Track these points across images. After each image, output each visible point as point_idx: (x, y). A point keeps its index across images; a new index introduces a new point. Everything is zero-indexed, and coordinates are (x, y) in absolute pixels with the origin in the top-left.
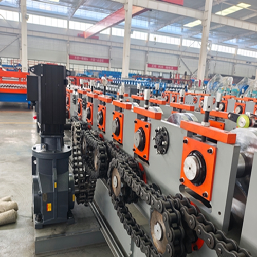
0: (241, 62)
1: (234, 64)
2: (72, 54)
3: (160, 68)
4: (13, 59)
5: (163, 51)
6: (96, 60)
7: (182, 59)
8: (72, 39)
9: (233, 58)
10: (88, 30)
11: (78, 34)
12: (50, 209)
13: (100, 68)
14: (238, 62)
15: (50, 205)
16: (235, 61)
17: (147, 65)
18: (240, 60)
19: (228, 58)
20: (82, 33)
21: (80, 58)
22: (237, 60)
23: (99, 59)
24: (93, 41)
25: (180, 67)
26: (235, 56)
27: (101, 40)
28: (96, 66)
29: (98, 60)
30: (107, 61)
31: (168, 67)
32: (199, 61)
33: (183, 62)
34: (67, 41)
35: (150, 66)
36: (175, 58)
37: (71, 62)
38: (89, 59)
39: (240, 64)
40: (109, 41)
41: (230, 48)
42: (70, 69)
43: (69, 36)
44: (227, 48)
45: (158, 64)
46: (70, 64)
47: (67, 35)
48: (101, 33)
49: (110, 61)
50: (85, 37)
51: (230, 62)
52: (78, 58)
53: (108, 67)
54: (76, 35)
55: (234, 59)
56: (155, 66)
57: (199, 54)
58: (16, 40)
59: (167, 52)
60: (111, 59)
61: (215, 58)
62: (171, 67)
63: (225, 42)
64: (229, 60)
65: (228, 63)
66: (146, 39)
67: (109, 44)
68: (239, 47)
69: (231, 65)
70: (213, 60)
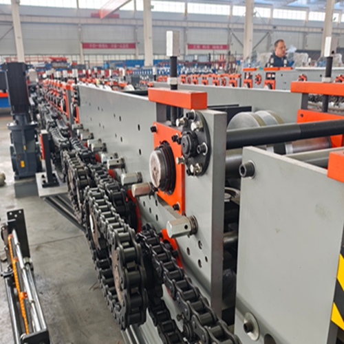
0: (315, 30)
1: (305, 33)
2: (85, 41)
3: (204, 49)
4: (9, 56)
5: (208, 25)
6: (119, 46)
7: (234, 33)
8: (83, 21)
9: (303, 25)
10: (104, 8)
11: (92, 14)
12: (23, 166)
13: (125, 56)
14: (311, 30)
15: (22, 162)
16: (306, 30)
17: (187, 46)
18: (313, 28)
19: (296, 27)
20: (97, 12)
21: (97, 46)
22: (309, 28)
23: (122, 44)
24: (113, 21)
25: (232, 45)
26: (306, 22)
27: (123, 19)
28: (119, 55)
29: (121, 46)
30: (132, 46)
31: (216, 46)
32: (244, 33)
33: (236, 38)
34: (77, 24)
35: (191, 47)
36: (225, 33)
37: (85, 53)
38: (109, 46)
39: (313, 32)
40: (134, 19)
41: (299, 12)
42: (85, 61)
43: (80, 18)
44: (294, 12)
45: (202, 43)
46: (84, 55)
47: (77, 17)
48: (121, 9)
49: (137, 46)
50: (102, 17)
51: (299, 32)
52: (94, 46)
53: (135, 55)
54: (89, 15)
55: (305, 27)
56: (198, 47)
57: (243, 24)
58: (10, 30)
59: (213, 25)
60: (139, 43)
61: (279, 28)
62: (220, 46)
63: (290, 4)
64: (298, 29)
65: (297, 34)
66: (183, 11)
67: (134, 23)
68: (311, 9)
69: (301, 36)
70: (276, 31)
